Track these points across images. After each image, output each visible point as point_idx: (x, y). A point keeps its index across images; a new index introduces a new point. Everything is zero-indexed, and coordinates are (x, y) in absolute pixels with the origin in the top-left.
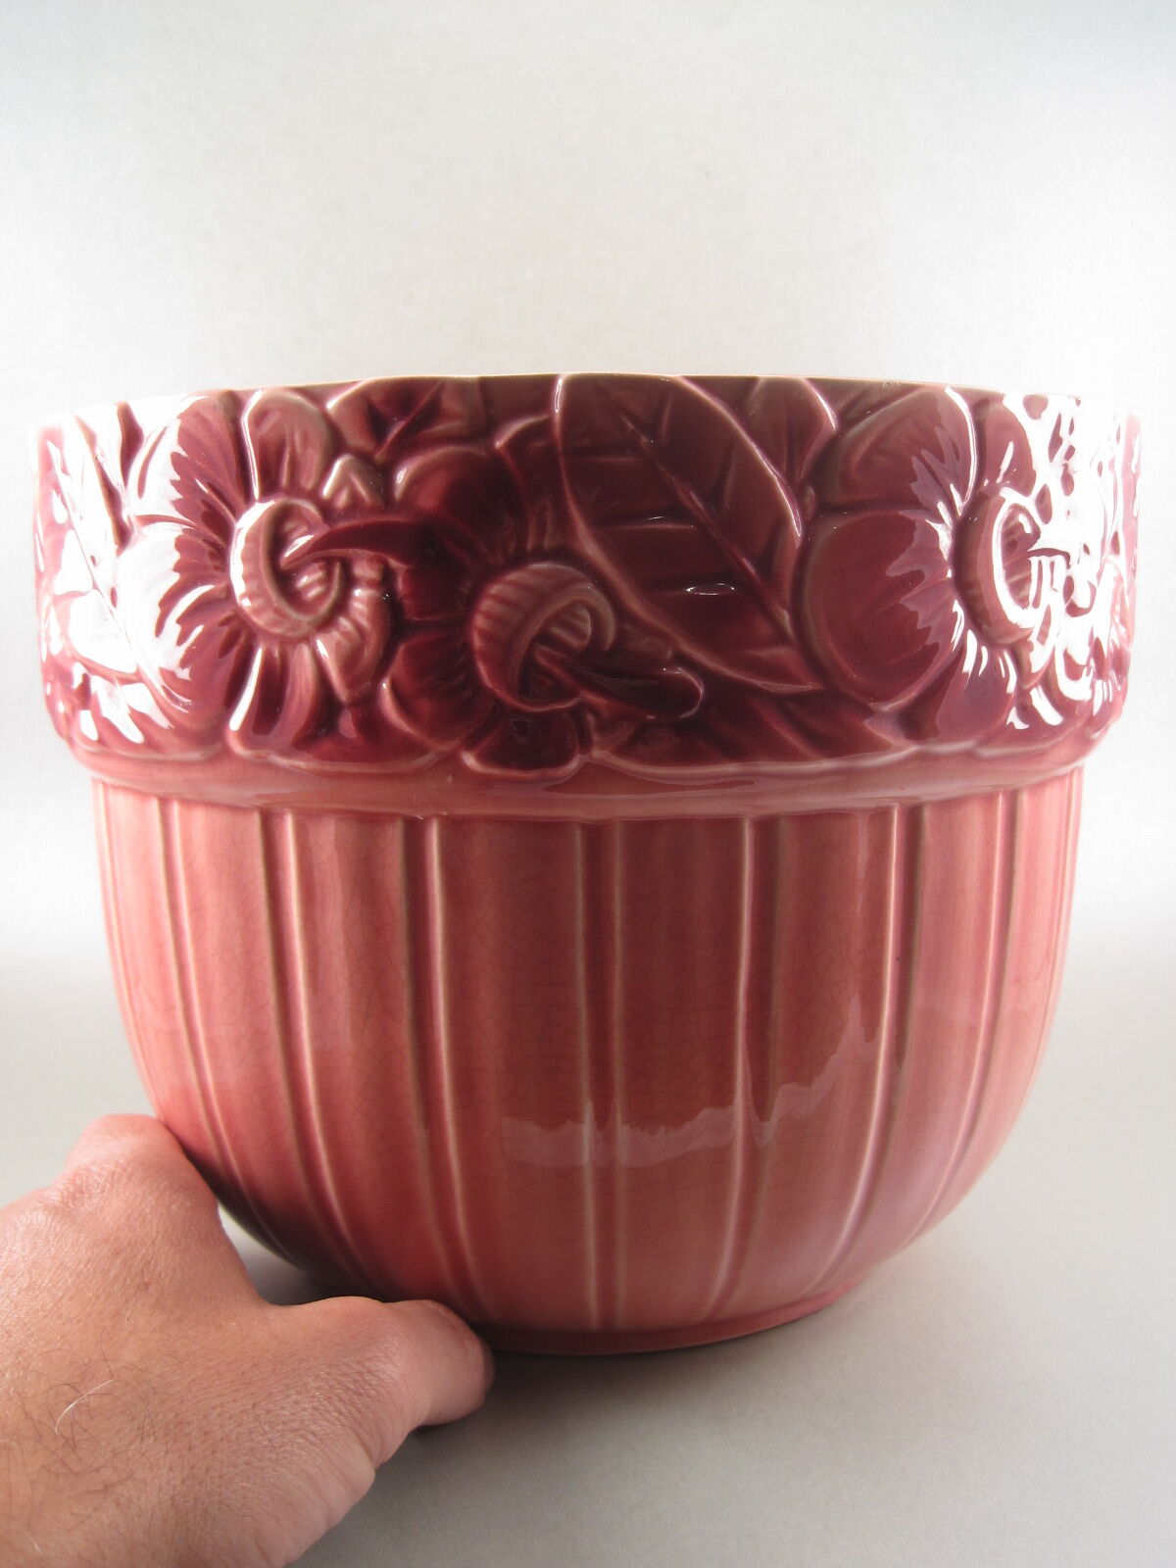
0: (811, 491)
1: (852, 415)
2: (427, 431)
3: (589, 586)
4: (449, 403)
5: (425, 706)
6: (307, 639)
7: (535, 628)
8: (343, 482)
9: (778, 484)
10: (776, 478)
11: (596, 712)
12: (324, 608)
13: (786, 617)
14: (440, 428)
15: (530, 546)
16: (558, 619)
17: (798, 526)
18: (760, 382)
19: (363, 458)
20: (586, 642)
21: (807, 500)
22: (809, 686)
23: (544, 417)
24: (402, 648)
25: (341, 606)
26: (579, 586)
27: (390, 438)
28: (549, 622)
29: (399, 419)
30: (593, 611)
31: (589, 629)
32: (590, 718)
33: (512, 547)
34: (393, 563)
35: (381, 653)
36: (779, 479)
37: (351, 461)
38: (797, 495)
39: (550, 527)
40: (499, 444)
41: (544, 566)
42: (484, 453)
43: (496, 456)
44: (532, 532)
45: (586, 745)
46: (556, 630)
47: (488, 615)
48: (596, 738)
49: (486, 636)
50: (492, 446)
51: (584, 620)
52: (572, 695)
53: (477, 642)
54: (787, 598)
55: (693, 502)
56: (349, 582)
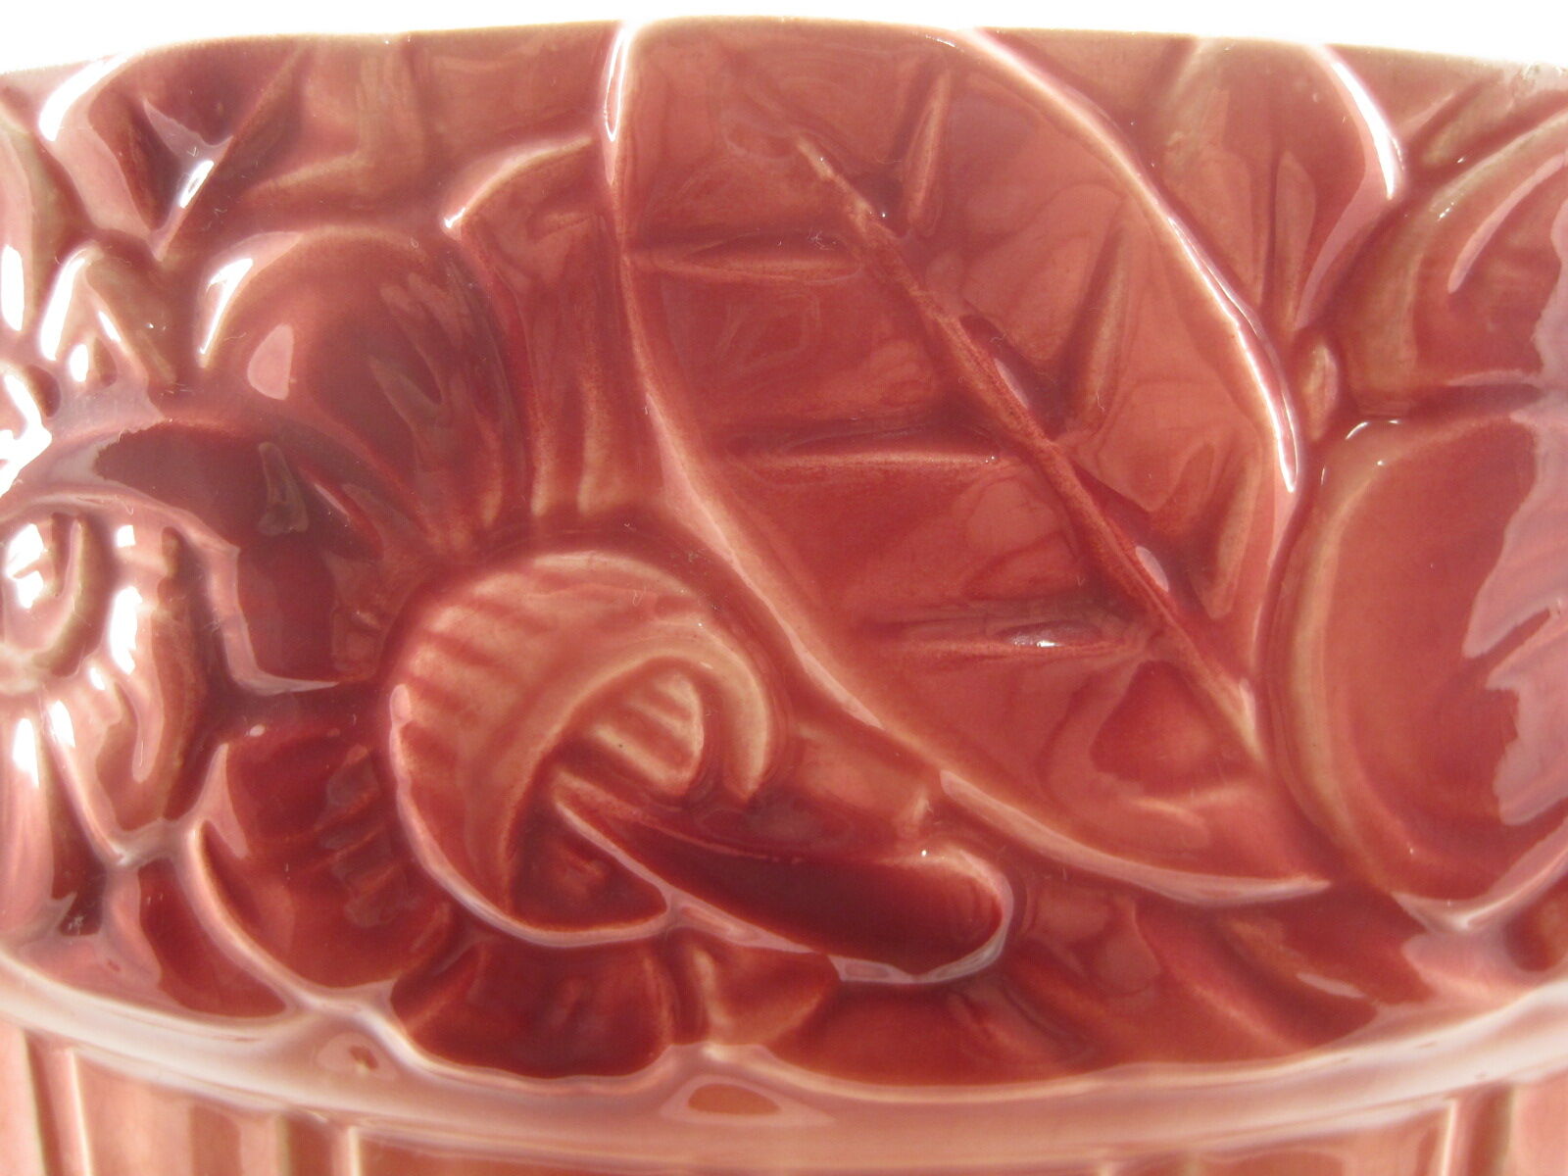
0: (1324, 358)
1: (1439, 151)
2: (270, 184)
3: (697, 623)
4: (322, 106)
5: (280, 902)
6: (30, 703)
7: (552, 731)
8: (80, 327)
9: (1242, 341)
10: (1235, 324)
11: (718, 950)
12: (54, 634)
13: (1243, 710)
14: (303, 174)
15: (541, 501)
16: (612, 704)
17: (1291, 460)
18: (1200, 50)
19: (128, 255)
20: (686, 775)
21: (1312, 386)
22: (1298, 884)
23: (581, 141)
24: (222, 753)
25: (88, 635)
26: (672, 623)
27: (185, 198)
28: (591, 712)
29: (203, 155)
30: (711, 692)
31: (694, 736)
32: (704, 964)
33: (490, 507)
34: (196, 535)
35: (177, 764)
36: (1246, 326)
37: (95, 265)
38: (1288, 368)
39: (593, 451)
40: (452, 222)
41: (575, 561)
42: (414, 244)
43: (443, 251)
44: (545, 466)
45: (691, 1027)
46: (608, 736)
47: (428, 691)
48: (718, 1016)
49: (422, 743)
50: (434, 225)
51: (683, 714)
52: (650, 905)
53: (401, 759)
54: (1251, 655)
55: (1000, 391)
56: (106, 573)
